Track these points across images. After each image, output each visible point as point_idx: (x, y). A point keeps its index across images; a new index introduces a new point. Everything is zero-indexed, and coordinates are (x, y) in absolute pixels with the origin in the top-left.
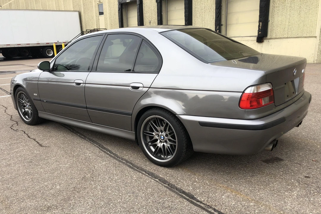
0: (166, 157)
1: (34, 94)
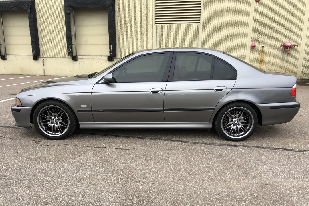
0: (238, 135)
1: (82, 106)
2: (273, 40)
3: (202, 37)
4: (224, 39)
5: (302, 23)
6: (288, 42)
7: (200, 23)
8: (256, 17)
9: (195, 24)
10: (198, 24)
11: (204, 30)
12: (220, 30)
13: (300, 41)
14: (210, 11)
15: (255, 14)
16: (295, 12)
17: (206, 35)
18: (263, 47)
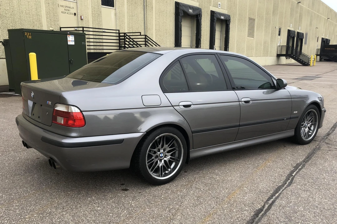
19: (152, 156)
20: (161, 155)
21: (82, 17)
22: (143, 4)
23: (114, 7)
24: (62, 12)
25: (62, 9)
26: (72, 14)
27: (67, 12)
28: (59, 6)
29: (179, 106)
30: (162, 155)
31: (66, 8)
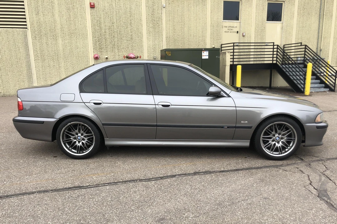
2: (116, 51)
3: (33, 46)
4: (61, 49)
5: (141, 33)
6: (131, 54)
7: (27, 28)
8: (94, 25)
9: (21, 29)
10: (25, 29)
11: (34, 38)
12: (55, 38)
13: (142, 52)
14: (38, 14)
15: (92, 21)
16: (133, 22)
17: (38, 44)
18: (107, 58)
19: (70, 137)
20: (78, 138)
21: (244, 34)
22: (318, 14)
23: (281, 21)
24: (225, 32)
25: (226, 29)
26: (235, 32)
27: (230, 31)
28: (223, 27)
29: (89, 103)
30: (80, 138)
31: (230, 28)
